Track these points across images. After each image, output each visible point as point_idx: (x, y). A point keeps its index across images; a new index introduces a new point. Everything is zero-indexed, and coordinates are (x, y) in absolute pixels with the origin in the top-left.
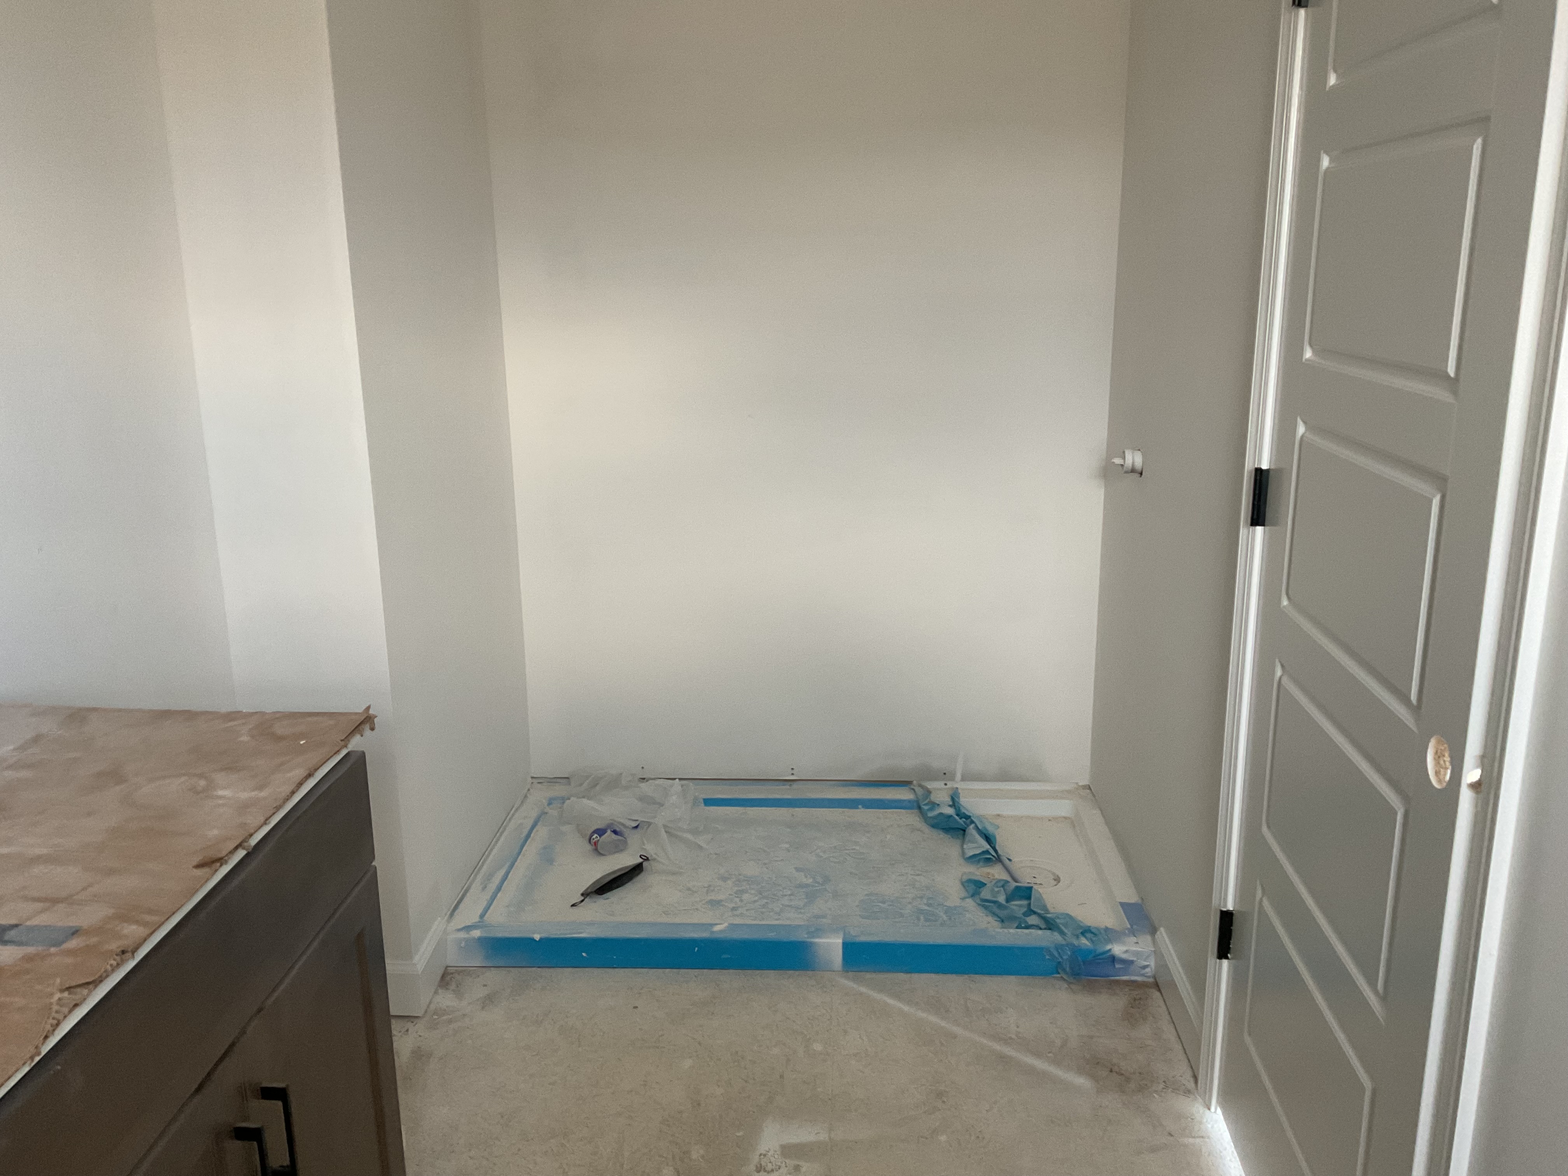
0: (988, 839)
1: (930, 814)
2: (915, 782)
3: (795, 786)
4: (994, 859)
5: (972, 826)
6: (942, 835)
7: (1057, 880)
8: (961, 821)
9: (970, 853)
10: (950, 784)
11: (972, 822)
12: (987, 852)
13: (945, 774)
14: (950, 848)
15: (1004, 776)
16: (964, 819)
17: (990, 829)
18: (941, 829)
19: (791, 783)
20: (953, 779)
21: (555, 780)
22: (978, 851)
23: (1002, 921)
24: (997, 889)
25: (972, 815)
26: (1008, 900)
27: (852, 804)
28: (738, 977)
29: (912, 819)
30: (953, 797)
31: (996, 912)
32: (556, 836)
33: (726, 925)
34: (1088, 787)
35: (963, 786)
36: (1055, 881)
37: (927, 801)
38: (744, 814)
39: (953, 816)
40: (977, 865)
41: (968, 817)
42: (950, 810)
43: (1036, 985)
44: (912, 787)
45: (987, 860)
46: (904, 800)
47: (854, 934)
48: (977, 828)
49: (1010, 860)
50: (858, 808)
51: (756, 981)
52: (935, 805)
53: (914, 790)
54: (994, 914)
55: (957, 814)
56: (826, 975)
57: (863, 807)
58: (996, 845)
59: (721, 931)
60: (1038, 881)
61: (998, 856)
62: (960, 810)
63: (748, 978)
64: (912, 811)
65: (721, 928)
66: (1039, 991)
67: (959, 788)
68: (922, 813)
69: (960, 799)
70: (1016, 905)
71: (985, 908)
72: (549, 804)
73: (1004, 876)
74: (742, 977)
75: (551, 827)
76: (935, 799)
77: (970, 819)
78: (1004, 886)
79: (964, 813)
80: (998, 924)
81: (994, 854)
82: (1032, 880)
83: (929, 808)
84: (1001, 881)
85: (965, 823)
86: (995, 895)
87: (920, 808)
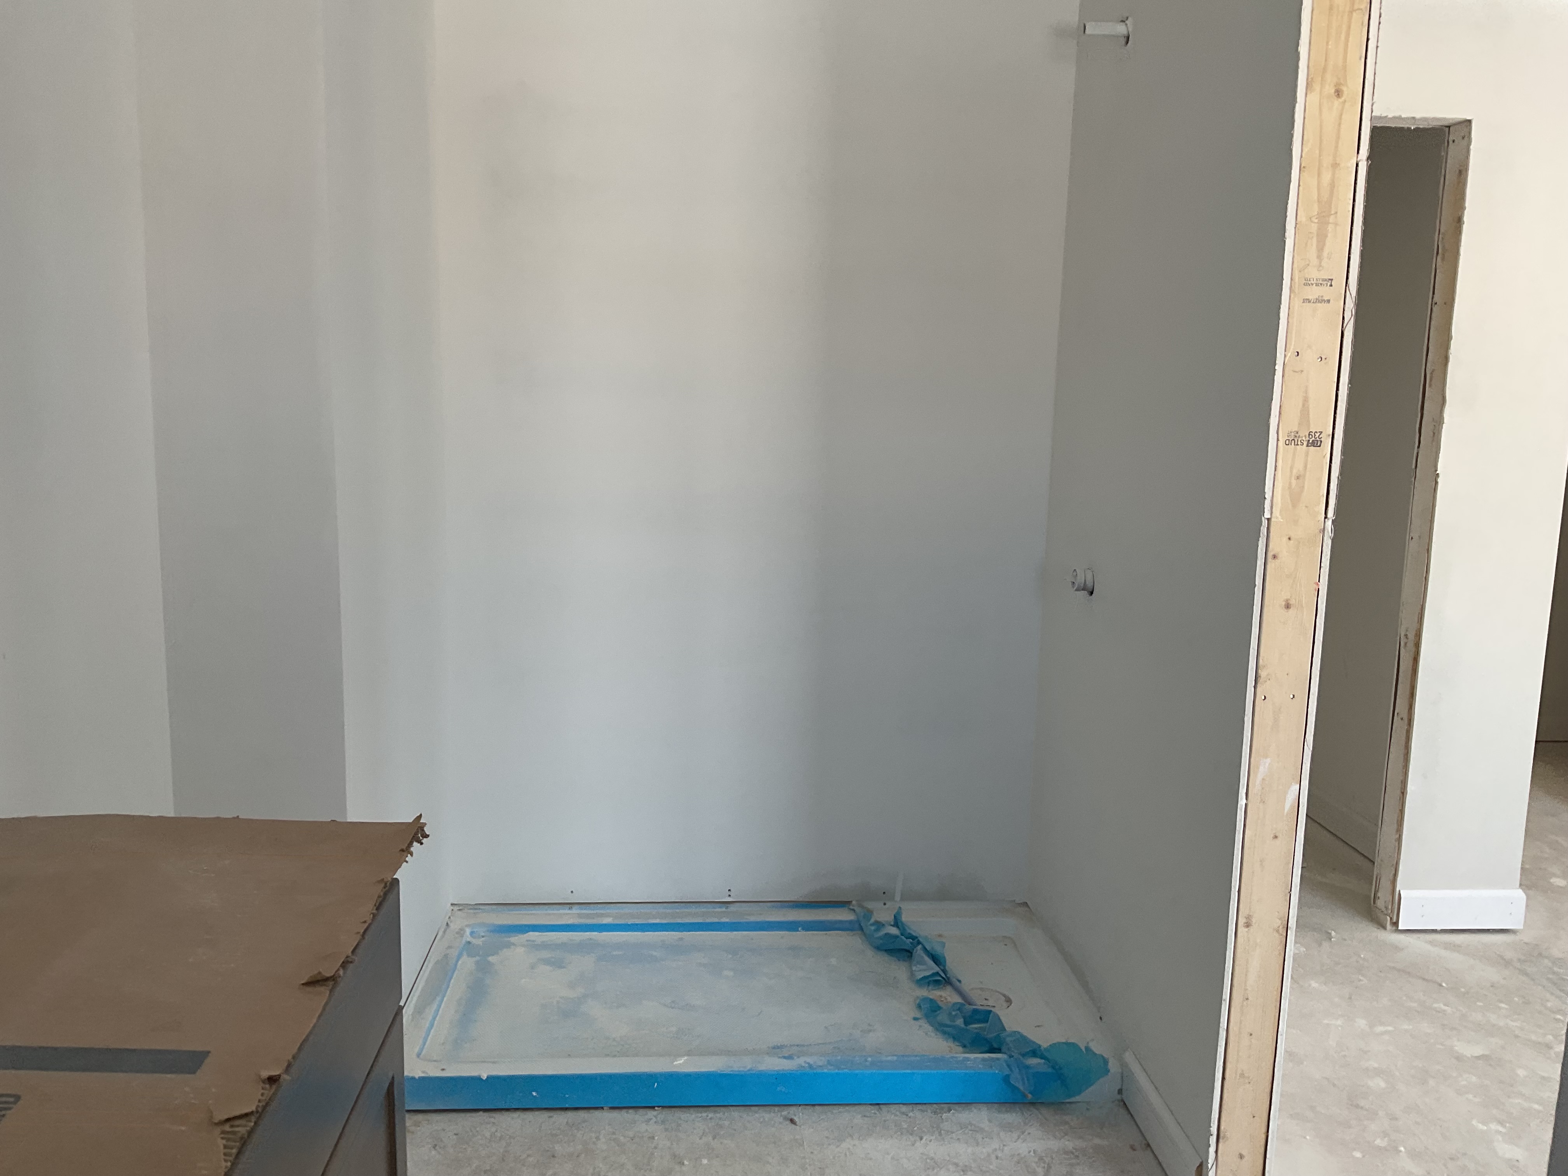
0: (936, 959)
1: (877, 936)
2: (854, 902)
3: (732, 908)
4: (944, 981)
5: (920, 946)
6: (886, 957)
7: (1009, 1001)
8: (908, 941)
9: (920, 975)
10: (889, 904)
11: (919, 943)
12: (937, 974)
13: (884, 893)
14: (899, 970)
15: (943, 895)
16: (911, 940)
17: (938, 949)
18: (886, 950)
19: (729, 905)
20: (892, 898)
21: (476, 907)
22: (927, 974)
23: (964, 1046)
24: (954, 1013)
25: (918, 936)
26: (966, 1023)
27: (792, 926)
28: (700, 1115)
29: (854, 941)
30: (895, 917)
31: (957, 1036)
32: (484, 968)
33: (686, 1058)
34: (1025, 904)
35: (905, 906)
36: (1007, 1001)
37: (872, 921)
38: (681, 939)
39: (896, 937)
40: (930, 988)
41: (913, 938)
42: (894, 931)
43: (1007, 1111)
44: (851, 907)
45: (937, 982)
46: (846, 921)
47: (821, 1064)
48: (925, 949)
49: (960, 981)
50: (798, 931)
51: (720, 1119)
52: (879, 925)
53: (854, 910)
54: (955, 1038)
55: (902, 935)
56: (792, 1110)
57: (803, 929)
58: (944, 966)
59: (681, 1064)
60: (991, 1003)
61: (948, 978)
62: (904, 929)
63: (710, 1115)
64: (854, 932)
65: (680, 1061)
66: (1012, 1117)
67: (900, 908)
68: (865, 934)
69: (904, 918)
70: (976, 1028)
71: (944, 1033)
72: (472, 933)
73: (957, 999)
74: (704, 1115)
75: (478, 958)
76: (878, 920)
77: (916, 940)
78: (959, 1009)
79: (909, 934)
80: (961, 1049)
81: (944, 976)
82: (985, 1003)
83: (873, 928)
84: (955, 1004)
85: (911, 943)
86: (953, 1018)
87: (861, 929)
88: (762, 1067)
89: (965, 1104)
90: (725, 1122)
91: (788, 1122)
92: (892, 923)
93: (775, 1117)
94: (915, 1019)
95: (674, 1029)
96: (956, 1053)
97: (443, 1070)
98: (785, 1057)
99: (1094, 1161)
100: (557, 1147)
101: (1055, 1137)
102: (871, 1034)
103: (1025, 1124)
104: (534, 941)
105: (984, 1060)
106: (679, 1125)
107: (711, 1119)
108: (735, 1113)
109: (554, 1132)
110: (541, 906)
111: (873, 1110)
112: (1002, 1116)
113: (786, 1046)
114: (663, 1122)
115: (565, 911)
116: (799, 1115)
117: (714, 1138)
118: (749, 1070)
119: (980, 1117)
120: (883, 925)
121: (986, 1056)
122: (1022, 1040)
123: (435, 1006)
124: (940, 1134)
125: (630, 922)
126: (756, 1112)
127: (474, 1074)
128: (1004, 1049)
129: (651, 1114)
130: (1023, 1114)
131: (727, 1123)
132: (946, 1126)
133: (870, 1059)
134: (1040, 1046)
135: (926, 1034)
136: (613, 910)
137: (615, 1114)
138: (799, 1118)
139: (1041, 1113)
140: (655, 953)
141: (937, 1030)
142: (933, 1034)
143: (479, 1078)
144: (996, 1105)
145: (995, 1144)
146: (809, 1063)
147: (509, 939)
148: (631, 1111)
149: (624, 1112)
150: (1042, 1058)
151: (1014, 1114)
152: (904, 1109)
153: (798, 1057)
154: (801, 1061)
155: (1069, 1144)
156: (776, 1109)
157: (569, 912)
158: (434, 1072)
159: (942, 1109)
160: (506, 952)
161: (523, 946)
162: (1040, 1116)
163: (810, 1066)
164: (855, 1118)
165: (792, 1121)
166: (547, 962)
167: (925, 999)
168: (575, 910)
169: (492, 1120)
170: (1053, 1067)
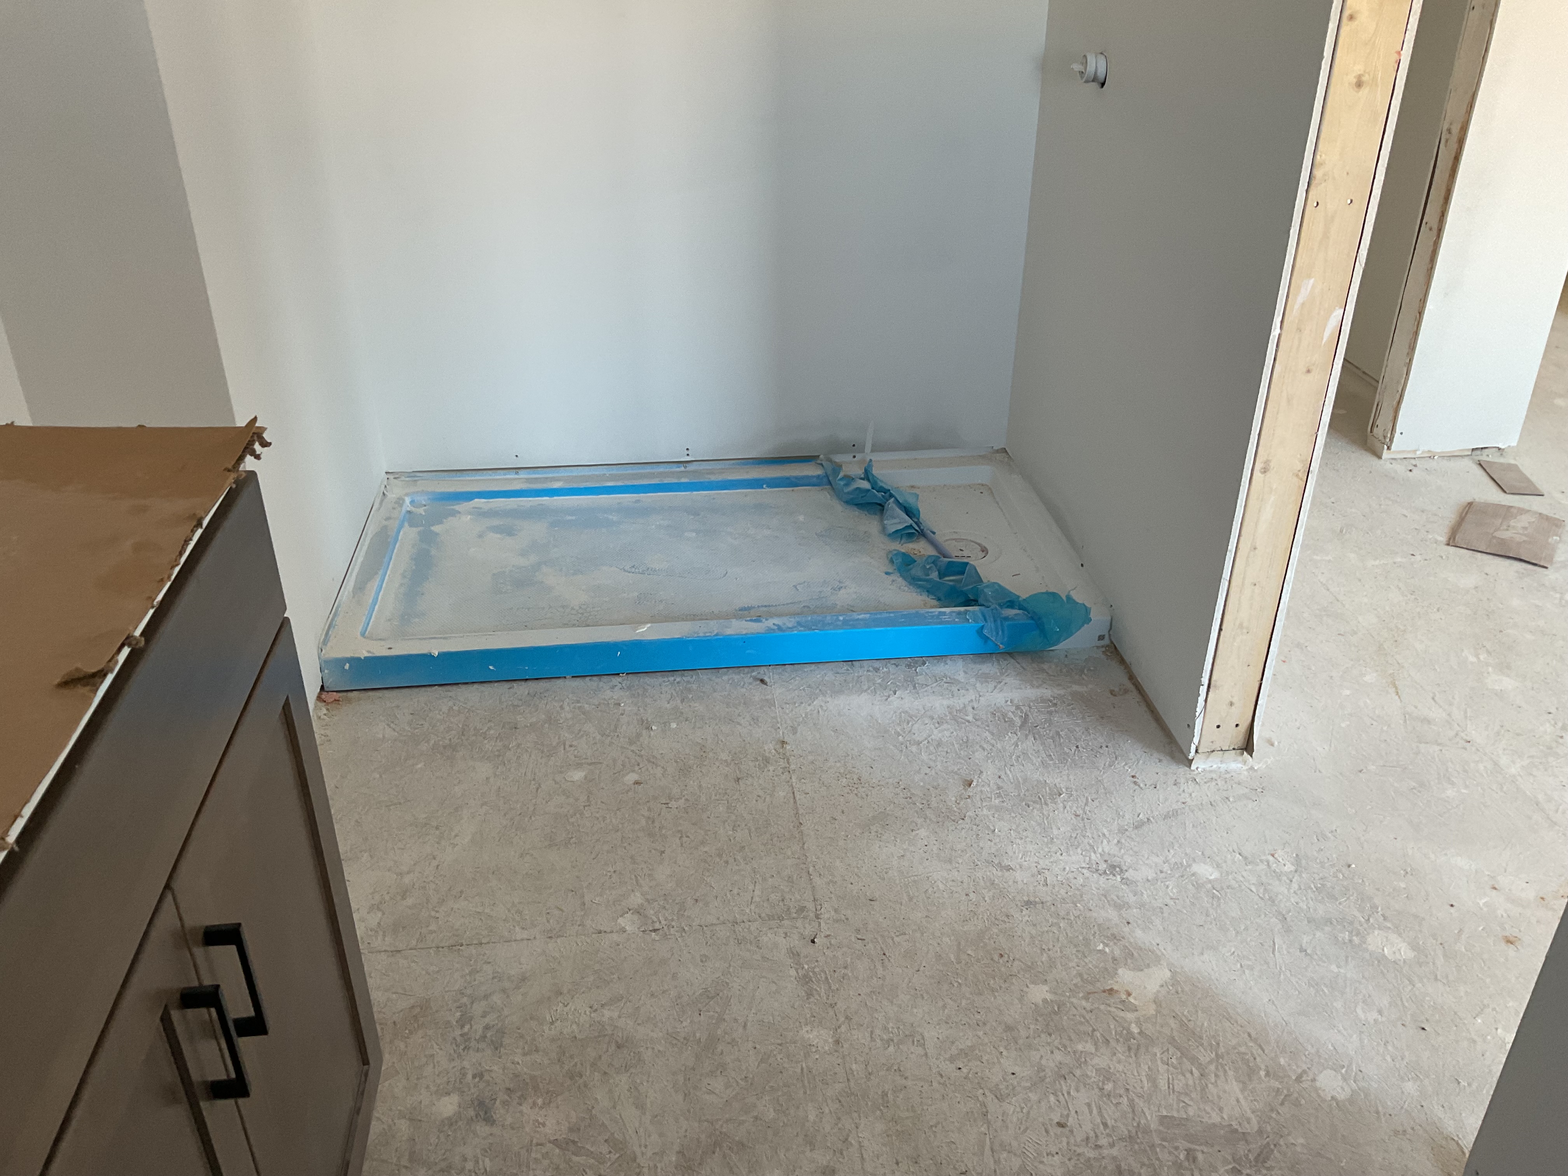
0: (909, 512)
1: (846, 490)
2: (821, 456)
3: (691, 467)
4: (917, 534)
5: (892, 499)
6: (857, 512)
7: (984, 550)
8: (880, 495)
9: (892, 529)
10: (859, 456)
11: (891, 496)
12: (911, 526)
13: (854, 445)
14: (870, 525)
15: (916, 444)
16: (882, 493)
17: (911, 500)
18: (856, 505)
19: (687, 465)
20: (862, 451)
21: (413, 474)
22: (900, 527)
23: (939, 599)
24: (928, 567)
25: (890, 488)
26: (941, 576)
27: (756, 484)
28: (666, 679)
29: (823, 496)
30: (866, 470)
31: (931, 589)
32: (428, 537)
33: (649, 625)
34: (1004, 451)
35: (875, 457)
36: (983, 551)
37: (841, 475)
38: (638, 501)
39: (869, 490)
40: (902, 542)
41: (886, 491)
42: (865, 485)
43: (983, 662)
44: (819, 462)
45: (910, 535)
46: (813, 477)
47: (790, 625)
48: (897, 502)
49: (934, 533)
50: (763, 488)
51: (688, 682)
52: (849, 479)
53: (822, 465)
54: (929, 592)
55: (873, 488)
56: (762, 670)
57: (768, 486)
58: (918, 519)
59: (644, 632)
60: (965, 553)
61: (922, 530)
62: (876, 483)
63: (678, 680)
64: (821, 488)
65: (643, 629)
66: (988, 668)
67: (871, 460)
68: (833, 489)
69: (875, 472)
70: (951, 581)
71: (919, 587)
72: (412, 502)
73: (931, 551)
74: (673, 678)
75: (421, 528)
76: (849, 473)
77: (888, 494)
78: (933, 563)
79: (881, 487)
80: (935, 602)
81: (917, 528)
82: (960, 554)
83: (842, 483)
84: (930, 556)
85: (882, 495)
86: (927, 572)
87: (830, 483)
88: (729, 632)
89: (940, 658)
90: (693, 686)
91: (758, 682)
92: (863, 476)
93: (746, 678)
94: (887, 573)
95: (636, 594)
96: (932, 607)
97: (390, 648)
98: (751, 620)
99: (1073, 709)
100: (519, 718)
101: (1033, 686)
102: (843, 591)
103: (1002, 674)
104: (481, 508)
105: (959, 613)
106: (645, 690)
107: (678, 683)
108: (704, 676)
109: (516, 703)
110: (485, 472)
111: (846, 667)
112: (978, 666)
113: (754, 607)
114: (629, 688)
115: (512, 476)
116: (769, 675)
117: (682, 701)
118: (717, 635)
119: (957, 669)
120: (853, 479)
121: (962, 609)
122: (1000, 591)
123: (376, 583)
124: (915, 687)
125: (583, 485)
126: (725, 674)
127: (424, 651)
128: (981, 601)
129: (615, 680)
130: (999, 664)
131: (694, 686)
132: (920, 679)
133: (841, 618)
134: (1019, 597)
135: (900, 588)
136: (563, 473)
137: (578, 682)
138: (770, 678)
139: (1019, 663)
140: (611, 517)
141: (910, 584)
142: (906, 589)
143: (429, 656)
144: (971, 656)
145: (972, 695)
146: (778, 625)
147: (452, 507)
148: (595, 678)
149: (588, 679)
150: (1019, 609)
151: (990, 665)
152: (877, 664)
153: (767, 620)
154: (771, 623)
155: (1047, 692)
156: (746, 670)
157: (517, 476)
158: (380, 650)
159: (916, 662)
160: (451, 522)
161: (470, 513)
162: (1018, 666)
163: (780, 628)
164: (827, 675)
165: (762, 681)
166: (496, 529)
167: (899, 553)
168: (523, 475)
169: (450, 694)
170: (1032, 618)
